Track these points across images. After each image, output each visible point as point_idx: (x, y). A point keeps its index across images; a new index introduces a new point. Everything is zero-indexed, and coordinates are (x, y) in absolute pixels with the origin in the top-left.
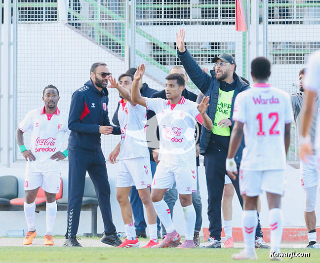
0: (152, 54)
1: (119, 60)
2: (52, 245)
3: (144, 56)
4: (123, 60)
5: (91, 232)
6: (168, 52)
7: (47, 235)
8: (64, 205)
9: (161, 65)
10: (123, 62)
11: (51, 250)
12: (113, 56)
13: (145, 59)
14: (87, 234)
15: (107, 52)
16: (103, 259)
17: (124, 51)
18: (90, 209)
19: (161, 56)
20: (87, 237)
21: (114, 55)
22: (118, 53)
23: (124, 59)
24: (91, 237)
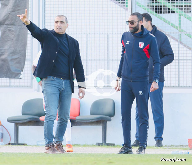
0: (149, 5)
1: (124, 10)
2: (72, 152)
3: (143, 6)
4: (127, 10)
5: (101, 142)
6: (161, 3)
7: (68, 144)
8: (81, 121)
9: (156, 14)
10: (126, 11)
11: (71, 156)
12: (119, 7)
13: (143, 8)
14: (99, 143)
15: (114, 4)
16: (111, 162)
17: (127, 2)
18: (101, 124)
19: (158, 7)
20: (99, 145)
21: (119, 5)
22: (123, 4)
23: (127, 8)
24: (102, 145)
